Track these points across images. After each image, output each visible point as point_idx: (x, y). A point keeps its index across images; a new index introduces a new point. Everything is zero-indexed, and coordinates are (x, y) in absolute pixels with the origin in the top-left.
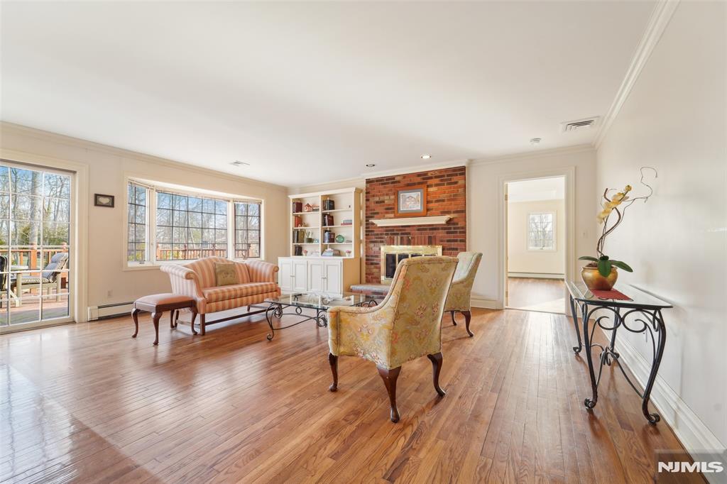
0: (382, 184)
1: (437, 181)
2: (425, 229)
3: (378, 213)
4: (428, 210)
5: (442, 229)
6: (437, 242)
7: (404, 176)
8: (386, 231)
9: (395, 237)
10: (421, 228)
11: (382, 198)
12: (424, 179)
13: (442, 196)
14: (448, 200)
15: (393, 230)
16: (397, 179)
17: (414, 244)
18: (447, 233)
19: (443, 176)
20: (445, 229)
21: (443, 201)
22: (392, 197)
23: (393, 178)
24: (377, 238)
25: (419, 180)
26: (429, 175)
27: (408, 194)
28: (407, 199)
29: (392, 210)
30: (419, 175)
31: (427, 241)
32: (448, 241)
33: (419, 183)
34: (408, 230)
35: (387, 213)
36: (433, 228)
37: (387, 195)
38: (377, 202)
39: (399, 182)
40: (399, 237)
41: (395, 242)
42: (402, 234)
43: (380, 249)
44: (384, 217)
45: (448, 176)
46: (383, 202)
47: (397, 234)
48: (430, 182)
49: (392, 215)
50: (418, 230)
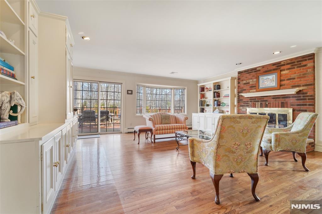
0: (248, 73)
1: (289, 66)
2: (279, 98)
3: (245, 90)
4: (281, 86)
5: (293, 97)
6: (289, 105)
7: (263, 67)
8: (251, 99)
9: (257, 103)
10: (275, 97)
11: (248, 81)
12: (277, 66)
13: (293, 76)
14: (298, 78)
15: (255, 99)
16: (258, 69)
17: (270, 107)
18: (297, 100)
19: (294, 62)
20: (295, 97)
21: (294, 79)
22: (255, 80)
23: (255, 69)
24: (244, 104)
25: (274, 67)
26: (282, 63)
27: (265, 77)
28: (266, 80)
29: (255, 87)
30: (274, 64)
31: (280, 105)
32: (298, 105)
33: (274, 70)
34: (265, 99)
35: (251, 89)
36: (284, 97)
37: (251, 79)
38: (245, 84)
39: (259, 70)
40: (259, 103)
41: (257, 106)
42: (261, 101)
43: (246, 110)
44: (249, 92)
45: (298, 62)
46: (249, 83)
47: (258, 101)
48: (282, 68)
49: (255, 90)
50: (273, 98)
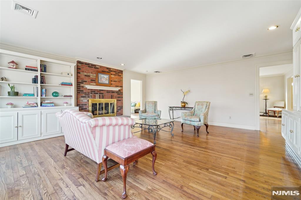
0: (89, 67)
1: (114, 73)
2: (110, 92)
3: (86, 82)
4: (111, 84)
5: (116, 92)
6: (115, 98)
7: (101, 67)
8: (91, 91)
9: (96, 95)
10: (108, 92)
11: (88, 74)
12: (109, 71)
13: (116, 80)
14: (118, 82)
15: (95, 91)
16: (97, 67)
17: (105, 98)
18: (118, 94)
19: (116, 72)
20: (117, 93)
21: (116, 82)
22: (95, 75)
23: (95, 66)
24: (85, 95)
25: (107, 70)
26: (111, 70)
27: (102, 76)
28: (103, 78)
29: (95, 81)
30: (108, 68)
31: (111, 97)
32: (118, 97)
33: (107, 72)
34: (102, 92)
35: (92, 82)
36: (113, 92)
37: (92, 73)
38: (86, 76)
39: (98, 68)
40: (98, 95)
41: (96, 97)
42: (99, 93)
43: (88, 101)
44: (89, 84)
45: (118, 72)
46: (89, 76)
47: (97, 93)
48: (112, 73)
49: (95, 84)
50: (107, 92)
